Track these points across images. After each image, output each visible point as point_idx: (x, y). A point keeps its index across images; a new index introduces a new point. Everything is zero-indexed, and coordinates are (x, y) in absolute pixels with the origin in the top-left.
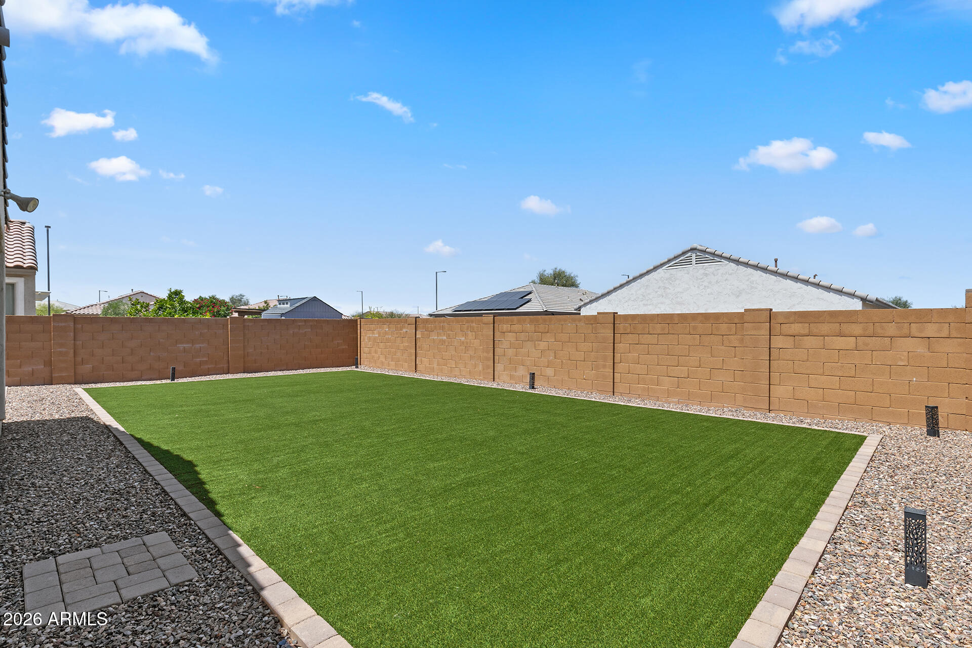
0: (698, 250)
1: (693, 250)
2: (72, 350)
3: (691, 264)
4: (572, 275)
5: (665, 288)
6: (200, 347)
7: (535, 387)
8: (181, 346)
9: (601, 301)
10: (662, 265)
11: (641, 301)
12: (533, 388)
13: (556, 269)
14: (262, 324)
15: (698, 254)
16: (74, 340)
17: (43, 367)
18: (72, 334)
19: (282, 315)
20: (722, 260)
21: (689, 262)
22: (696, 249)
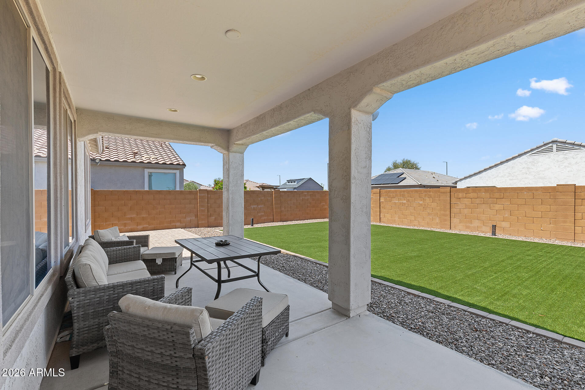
0: (559, 142)
1: (553, 142)
2: (207, 209)
3: (553, 152)
4: (415, 163)
5: (528, 168)
6: (261, 207)
7: (496, 234)
8: (252, 206)
9: (473, 178)
10: (525, 153)
11: (508, 177)
12: (495, 235)
13: (404, 159)
14: (288, 194)
15: (559, 144)
16: (208, 204)
17: (194, 218)
18: (207, 200)
19: (295, 188)
20: (581, 148)
21: (551, 150)
22: (556, 141)
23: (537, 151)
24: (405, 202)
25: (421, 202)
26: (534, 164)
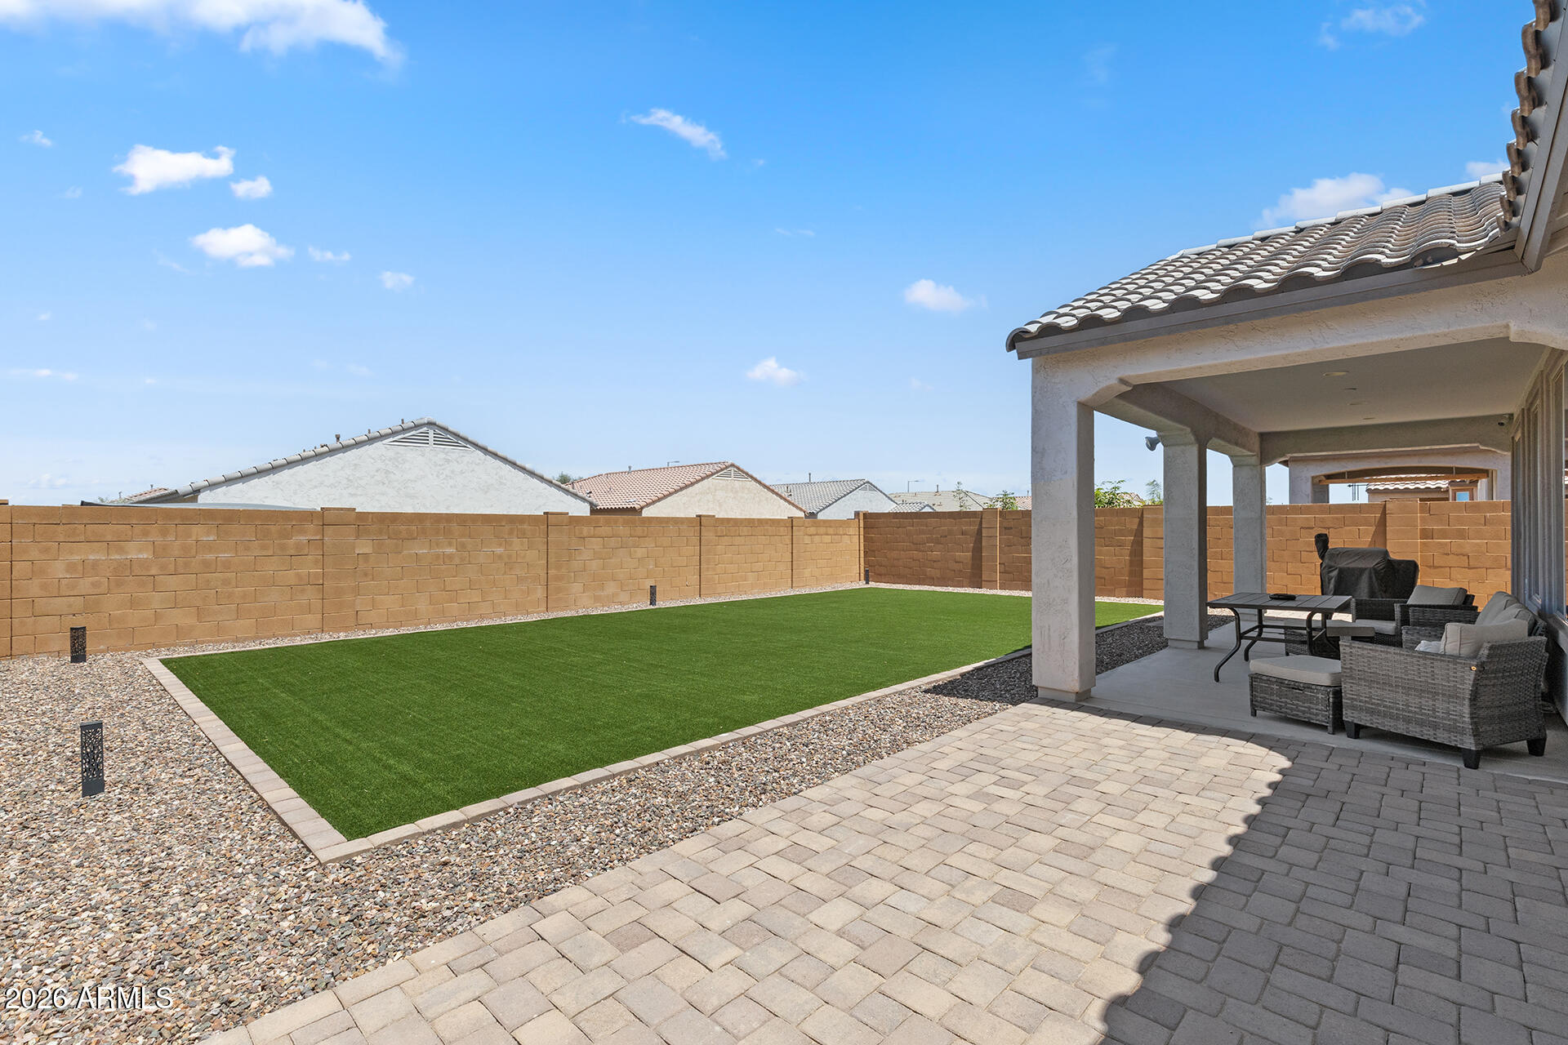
21: (424, 439)
22: (434, 424)
23: (402, 436)
24: (452, 550)
25: (499, 550)
26: (396, 464)
